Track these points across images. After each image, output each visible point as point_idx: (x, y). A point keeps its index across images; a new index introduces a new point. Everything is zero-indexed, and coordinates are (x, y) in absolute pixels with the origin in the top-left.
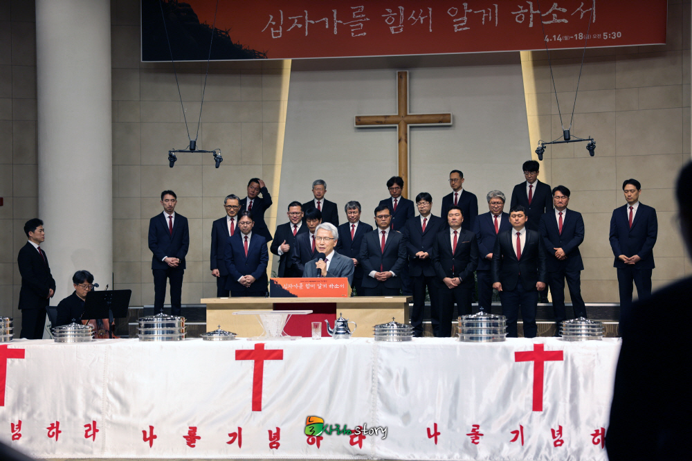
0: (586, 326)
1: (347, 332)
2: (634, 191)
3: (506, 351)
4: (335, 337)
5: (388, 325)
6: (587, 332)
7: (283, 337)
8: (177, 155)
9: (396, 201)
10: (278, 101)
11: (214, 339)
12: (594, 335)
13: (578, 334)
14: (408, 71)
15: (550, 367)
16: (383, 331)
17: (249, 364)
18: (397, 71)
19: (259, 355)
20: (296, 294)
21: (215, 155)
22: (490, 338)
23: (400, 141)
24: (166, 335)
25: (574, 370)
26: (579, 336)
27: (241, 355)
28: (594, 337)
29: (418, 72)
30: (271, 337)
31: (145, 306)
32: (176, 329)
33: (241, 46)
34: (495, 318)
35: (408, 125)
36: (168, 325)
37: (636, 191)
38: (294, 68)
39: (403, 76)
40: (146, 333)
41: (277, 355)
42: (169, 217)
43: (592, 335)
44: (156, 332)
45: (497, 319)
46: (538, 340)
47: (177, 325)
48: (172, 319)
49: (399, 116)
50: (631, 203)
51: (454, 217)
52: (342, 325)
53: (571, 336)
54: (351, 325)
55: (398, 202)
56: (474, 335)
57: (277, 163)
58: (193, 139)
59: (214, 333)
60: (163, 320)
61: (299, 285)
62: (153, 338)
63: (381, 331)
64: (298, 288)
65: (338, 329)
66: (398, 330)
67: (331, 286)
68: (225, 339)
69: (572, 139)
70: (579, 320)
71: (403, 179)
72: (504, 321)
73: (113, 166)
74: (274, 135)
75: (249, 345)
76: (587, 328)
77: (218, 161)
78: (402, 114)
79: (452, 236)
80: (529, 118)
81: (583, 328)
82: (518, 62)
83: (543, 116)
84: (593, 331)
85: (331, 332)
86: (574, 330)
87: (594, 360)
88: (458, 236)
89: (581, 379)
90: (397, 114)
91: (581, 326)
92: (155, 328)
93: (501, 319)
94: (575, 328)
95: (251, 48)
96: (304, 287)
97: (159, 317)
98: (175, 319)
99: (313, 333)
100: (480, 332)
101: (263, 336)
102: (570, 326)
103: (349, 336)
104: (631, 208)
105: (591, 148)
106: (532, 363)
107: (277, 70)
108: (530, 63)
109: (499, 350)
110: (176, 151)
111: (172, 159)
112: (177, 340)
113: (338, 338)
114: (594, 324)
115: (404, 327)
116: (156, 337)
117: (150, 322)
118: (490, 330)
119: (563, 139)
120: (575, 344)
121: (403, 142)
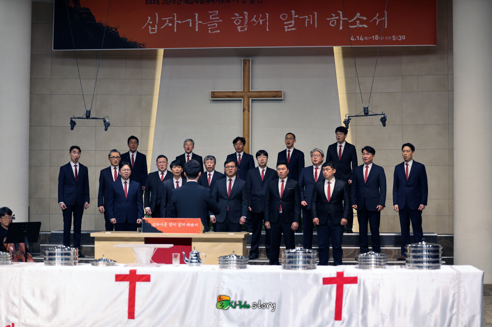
0: (375, 258)
1: (199, 261)
2: (409, 152)
3: (316, 277)
4: (190, 265)
5: (230, 257)
6: (376, 263)
7: (151, 264)
8: (76, 121)
9: (240, 155)
10: (153, 79)
11: (100, 265)
12: (380, 265)
13: (369, 264)
14: (250, 59)
15: (348, 289)
16: (226, 261)
17: (126, 284)
18: (243, 59)
19: (133, 278)
20: (161, 230)
21: (105, 121)
22: (305, 267)
23: (244, 110)
24: (64, 262)
25: (365, 290)
26: (369, 265)
27: (119, 278)
28: (380, 266)
29: (258, 59)
30: (141, 264)
31: (52, 232)
32: (72, 257)
33: (126, 39)
34: (309, 252)
35: (250, 99)
36: (66, 254)
37: (411, 152)
38: (166, 55)
39: (247, 63)
40: (50, 259)
41: (146, 278)
42: (75, 166)
43: (379, 265)
44: (57, 259)
45: (311, 253)
46: (339, 268)
47: (72, 254)
48: (69, 250)
49: (243, 92)
50: (407, 161)
51: (281, 171)
52: (196, 256)
53: (364, 266)
54: (202, 255)
55: (241, 157)
56: (293, 265)
57: (151, 125)
58: (88, 109)
59: (100, 260)
60: (62, 250)
61: (164, 224)
62: (55, 264)
63: (224, 261)
64: (164, 226)
65: (192, 259)
66: (236, 261)
67: (188, 225)
68: (108, 265)
69: (370, 113)
70: (370, 254)
71: (246, 140)
72: (315, 254)
73: (30, 126)
74: (150, 104)
75: (125, 270)
76: (376, 260)
77: (107, 125)
78: (246, 90)
79: (280, 184)
80: (340, 95)
81: (373, 259)
82: (332, 54)
83: (350, 94)
84: (380, 262)
85: (187, 261)
86: (366, 261)
87: (380, 284)
88: (285, 184)
89: (370, 297)
90: (242, 90)
91: (371, 258)
92: (56, 256)
93: (314, 253)
94: (367, 260)
95: (134, 41)
96: (168, 225)
97: (59, 248)
98: (70, 250)
99: (173, 261)
100: (297, 262)
101: (137, 263)
102: (364, 258)
103: (200, 264)
104: (407, 165)
105: (383, 121)
106: (335, 286)
107: (153, 57)
108: (341, 55)
109: (311, 276)
110: (76, 118)
111: (73, 124)
112: (72, 265)
113: (192, 266)
114: (381, 257)
115: (242, 258)
116: (57, 263)
117: (53, 252)
118: (305, 261)
119: (363, 114)
120: (366, 271)
121: (246, 111)
